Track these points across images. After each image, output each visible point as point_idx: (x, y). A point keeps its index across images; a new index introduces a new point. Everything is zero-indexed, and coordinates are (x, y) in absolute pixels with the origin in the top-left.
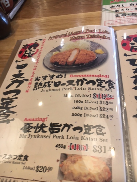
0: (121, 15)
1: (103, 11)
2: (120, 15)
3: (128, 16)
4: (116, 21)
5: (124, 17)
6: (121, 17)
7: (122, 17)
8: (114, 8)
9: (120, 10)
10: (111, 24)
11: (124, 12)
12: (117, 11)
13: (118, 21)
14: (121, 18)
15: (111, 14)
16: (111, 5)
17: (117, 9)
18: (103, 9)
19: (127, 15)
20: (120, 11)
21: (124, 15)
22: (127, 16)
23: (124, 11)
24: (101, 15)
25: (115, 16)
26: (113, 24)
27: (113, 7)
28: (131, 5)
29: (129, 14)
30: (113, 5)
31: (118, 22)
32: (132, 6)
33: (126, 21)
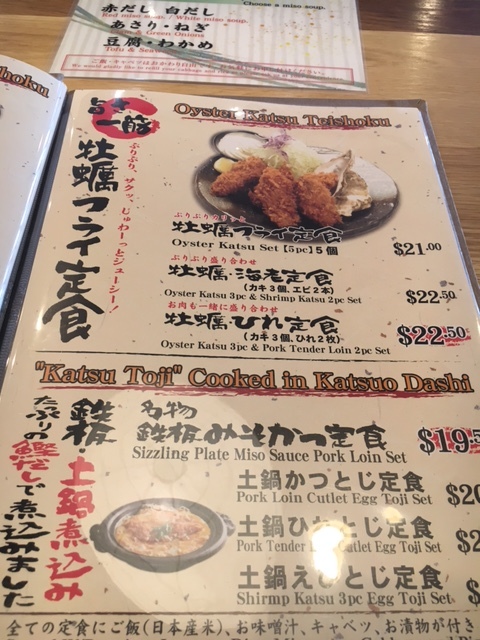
0: (127, 40)
1: (74, 17)
2: (123, 41)
3: (146, 48)
4: (103, 61)
5: (132, 50)
6: (121, 47)
7: (127, 48)
8: (113, 12)
9: (128, 23)
10: (82, 68)
11: (139, 32)
12: (118, 24)
13: (108, 59)
14: (122, 54)
15: (95, 32)
17: (121, 20)
18: (76, 12)
19: (144, 44)
20: (127, 28)
21: (135, 41)
22: (141, 46)
23: (140, 28)
24: (64, 30)
25: (106, 43)
26: (88, 68)
27: (110, 8)
28: (168, 11)
29: (150, 43)
31: (108, 63)
32: (169, 15)
33: (132, 65)
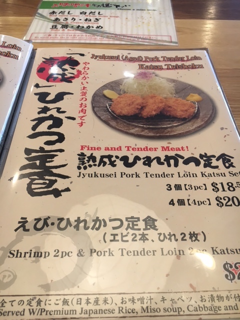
0: (61, 26)
1: (36, 17)
2: (59, 26)
3: (70, 29)
4: (50, 35)
5: (64, 30)
6: (59, 29)
7: (61, 29)
8: (55, 14)
9: (62, 19)
10: (40, 38)
11: (67, 23)
12: (57, 19)
13: (52, 34)
14: (58, 32)
15: (46, 23)
16: (51, 10)
17: (58, 17)
18: (37, 15)
19: (70, 27)
20: (62, 21)
21: (65, 26)
22: (68, 28)
23: (68, 21)
24: (31, 23)
25: (51, 27)
26: (42, 39)
27: (54, 12)
28: (81, 13)
29: (72, 27)
30: (55, 10)
31: (52, 36)
32: (82, 15)
33: (64, 37)
